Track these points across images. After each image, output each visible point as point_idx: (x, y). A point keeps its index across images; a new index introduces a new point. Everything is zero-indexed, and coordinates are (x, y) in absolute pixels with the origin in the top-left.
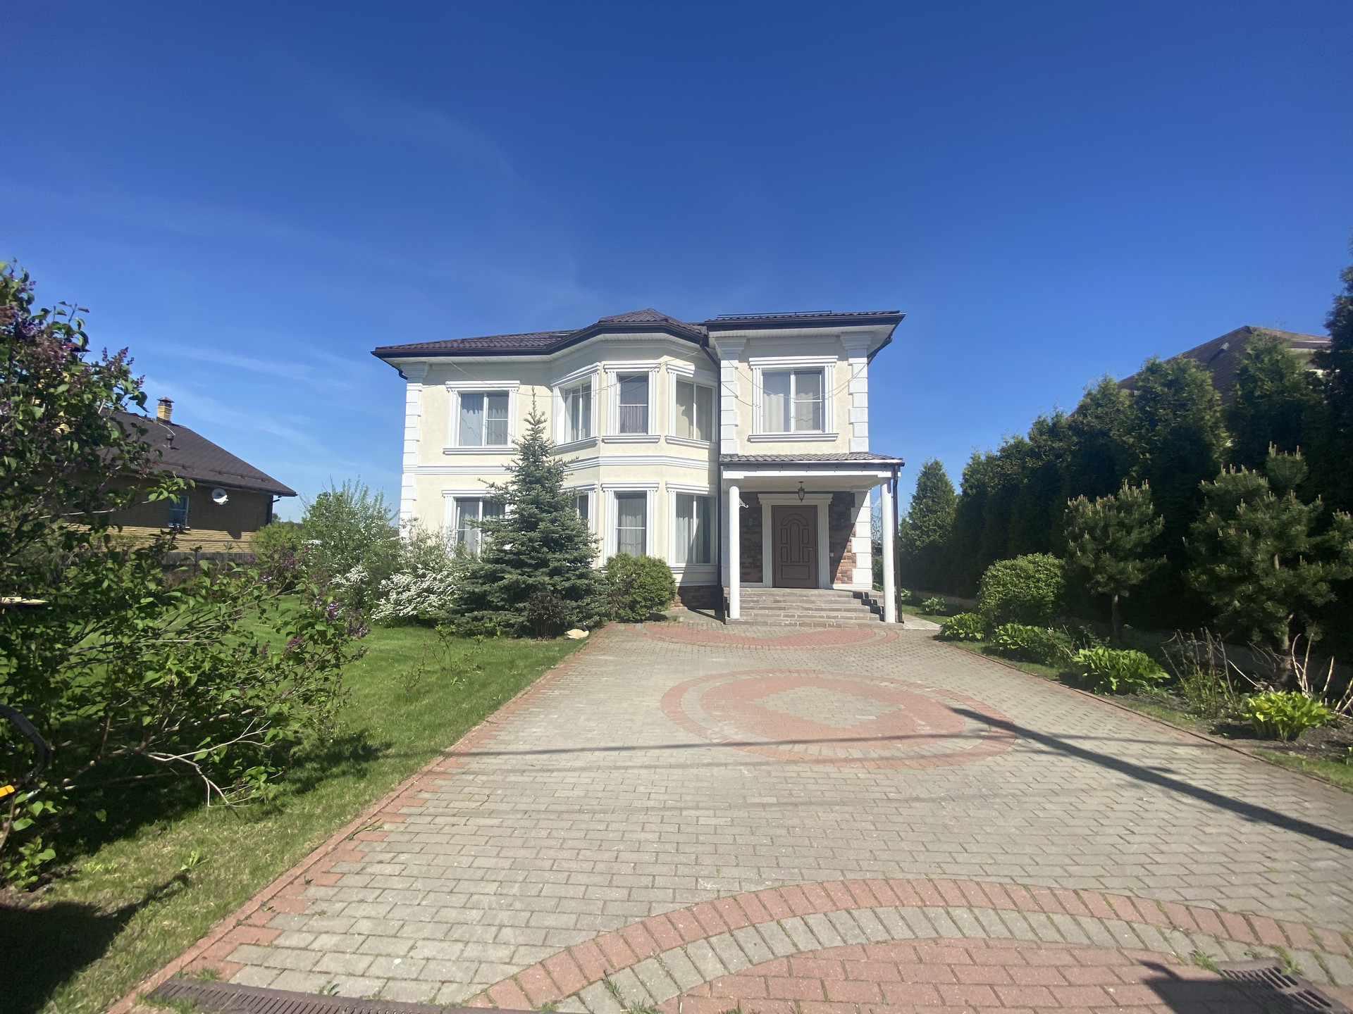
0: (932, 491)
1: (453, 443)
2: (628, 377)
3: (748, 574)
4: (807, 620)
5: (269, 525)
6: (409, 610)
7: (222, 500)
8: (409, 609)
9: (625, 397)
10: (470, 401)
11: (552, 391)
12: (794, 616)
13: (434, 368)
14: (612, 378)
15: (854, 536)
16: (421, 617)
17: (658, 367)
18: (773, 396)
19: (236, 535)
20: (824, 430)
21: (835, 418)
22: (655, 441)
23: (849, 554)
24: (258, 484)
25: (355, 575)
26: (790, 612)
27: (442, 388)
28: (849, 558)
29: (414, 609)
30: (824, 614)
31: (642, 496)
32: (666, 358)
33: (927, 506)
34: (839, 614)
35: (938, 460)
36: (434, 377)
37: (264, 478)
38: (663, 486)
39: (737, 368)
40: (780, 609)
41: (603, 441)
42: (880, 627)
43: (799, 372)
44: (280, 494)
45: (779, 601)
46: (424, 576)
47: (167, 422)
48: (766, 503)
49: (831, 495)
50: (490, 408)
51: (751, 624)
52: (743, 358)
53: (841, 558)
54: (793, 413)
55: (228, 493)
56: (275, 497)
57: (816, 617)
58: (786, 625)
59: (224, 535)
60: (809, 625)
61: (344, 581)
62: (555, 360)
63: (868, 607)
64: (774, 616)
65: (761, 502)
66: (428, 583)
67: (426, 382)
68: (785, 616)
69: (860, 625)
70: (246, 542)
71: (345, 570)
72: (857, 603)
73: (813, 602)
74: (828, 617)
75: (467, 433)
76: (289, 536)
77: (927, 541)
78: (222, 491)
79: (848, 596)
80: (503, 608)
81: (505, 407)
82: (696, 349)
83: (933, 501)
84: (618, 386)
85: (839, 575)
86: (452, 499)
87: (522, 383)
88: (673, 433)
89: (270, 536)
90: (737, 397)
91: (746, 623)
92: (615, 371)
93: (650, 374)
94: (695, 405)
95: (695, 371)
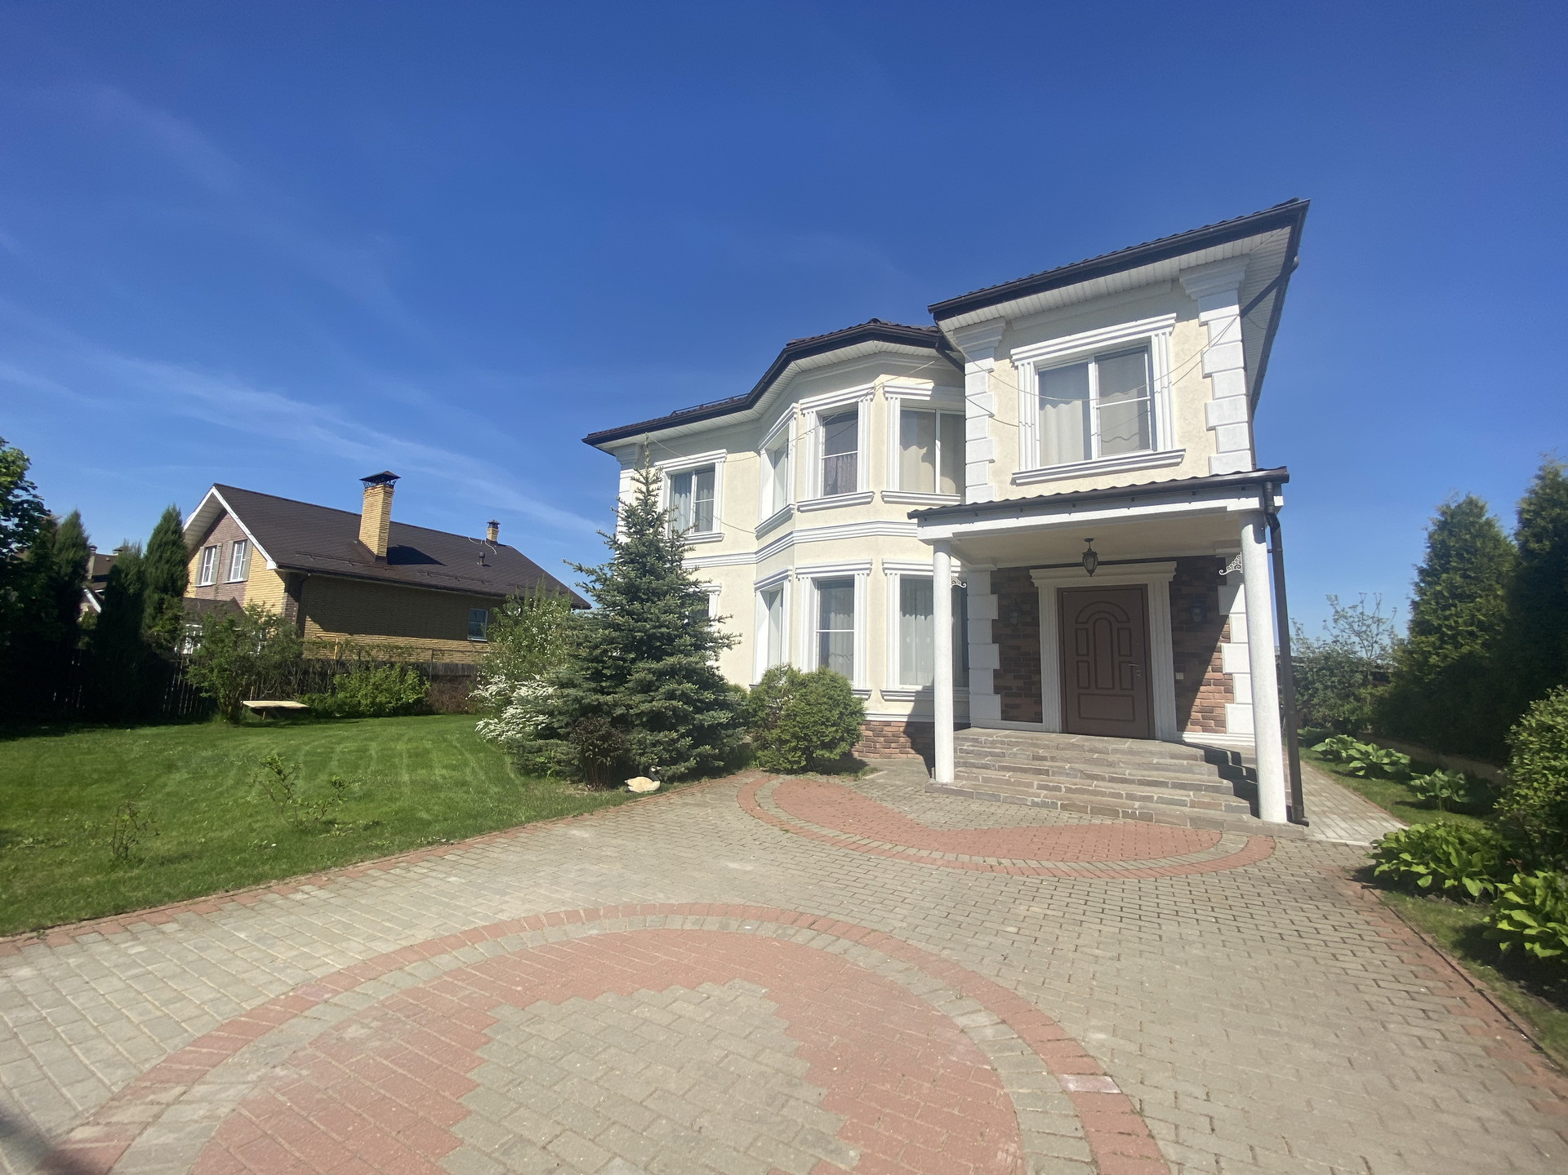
0: (1460, 556)
2: (834, 415)
3: (1017, 706)
4: (1078, 799)
9: (831, 445)
10: (679, 484)
11: (759, 455)
12: (1058, 789)
13: (643, 447)
14: (811, 420)
15: (1228, 639)
17: (871, 393)
18: (1062, 406)
20: (1155, 448)
21: (1176, 424)
22: (867, 500)
23: (1218, 675)
26: (1052, 781)
28: (1217, 683)
30: (1123, 789)
31: (847, 583)
32: (883, 378)
33: (1452, 587)
34: (1156, 793)
35: (1474, 497)
38: (877, 567)
39: (991, 371)
40: (1038, 772)
41: (798, 510)
42: (1243, 828)
43: (1103, 357)
45: (1044, 759)
47: (492, 542)
48: (1047, 586)
49: (1174, 564)
50: (698, 490)
51: (969, 795)
52: (1001, 353)
53: (1199, 683)
54: (1094, 428)
57: (1103, 794)
58: (1035, 804)
60: (1082, 809)
62: (756, 415)
63: (1227, 783)
64: (1019, 783)
65: (1037, 583)
68: (1040, 787)
69: (1196, 822)
72: (1208, 774)
73: (1111, 764)
74: (1130, 797)
77: (1455, 655)
79: (1195, 758)
81: (711, 484)
82: (929, 358)
83: (1465, 576)
84: (822, 430)
85: (1195, 715)
87: (729, 453)
88: (895, 487)
90: (991, 416)
91: (958, 793)
92: (815, 410)
93: (860, 405)
94: (938, 443)
95: (933, 390)
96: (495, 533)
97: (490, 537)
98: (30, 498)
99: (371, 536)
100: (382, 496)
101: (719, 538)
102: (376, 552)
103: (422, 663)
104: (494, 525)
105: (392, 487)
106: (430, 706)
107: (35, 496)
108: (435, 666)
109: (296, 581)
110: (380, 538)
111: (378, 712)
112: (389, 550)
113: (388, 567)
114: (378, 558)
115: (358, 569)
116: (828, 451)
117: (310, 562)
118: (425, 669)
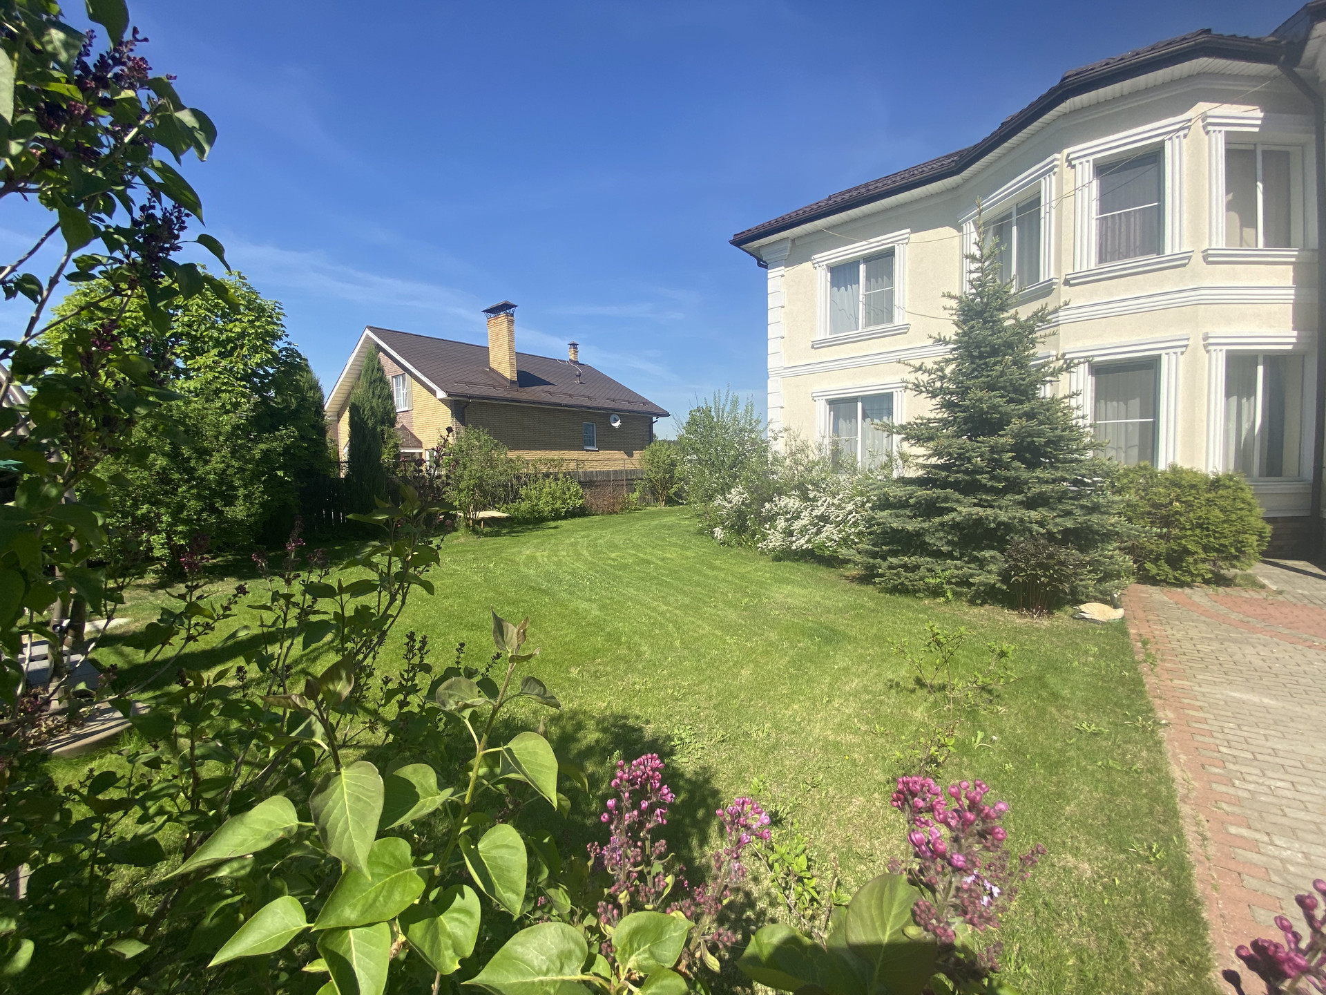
1: (822, 333)
2: (1117, 163)
5: (652, 444)
6: (801, 543)
7: (617, 425)
8: (802, 541)
9: (1112, 200)
10: (842, 274)
11: (960, 229)
13: (797, 243)
14: (1085, 171)
16: (818, 552)
17: (1185, 126)
19: (630, 455)
22: (1181, 262)
24: (642, 408)
25: (737, 495)
27: (808, 265)
29: (808, 541)
32: (1202, 107)
36: (798, 254)
37: (646, 402)
38: (1196, 342)
41: (1067, 283)
44: (658, 415)
46: (815, 499)
47: (576, 362)
50: (868, 278)
55: (621, 417)
56: (654, 419)
59: (619, 455)
61: (725, 504)
62: (966, 181)
66: (822, 509)
67: (790, 262)
70: (635, 462)
71: (724, 489)
75: (840, 319)
76: (668, 453)
78: (617, 417)
80: (950, 555)
81: (890, 273)
84: (1095, 184)
86: (824, 402)
88: (1219, 242)
89: (653, 454)
92: (1091, 158)
93: (1168, 145)
94: (1260, 185)
95: (1263, 119)
96: (576, 353)
97: (572, 357)
98: (286, 345)
99: (502, 364)
100: (506, 325)
101: (904, 330)
102: (508, 377)
104: (574, 345)
105: (512, 315)
107: (289, 344)
109: (461, 407)
110: (511, 365)
112: (520, 375)
113: (521, 389)
114: (512, 382)
115: (500, 393)
116: (1102, 210)
117: (467, 390)
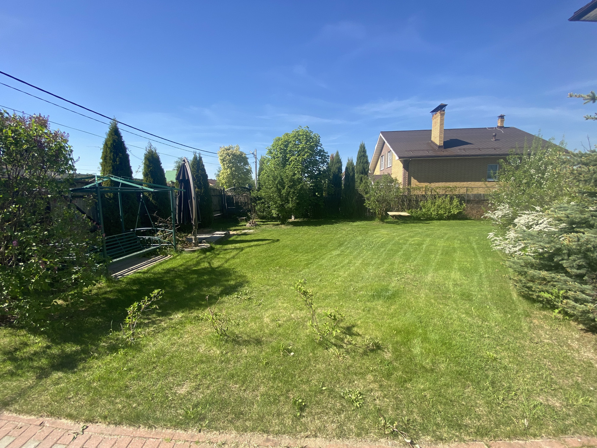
47: (502, 127)
96: (502, 121)
97: (499, 125)
99: (436, 138)
100: (440, 117)
102: (438, 144)
103: (462, 194)
104: (502, 117)
105: (444, 110)
106: (466, 215)
108: (468, 196)
109: (407, 163)
110: (440, 137)
111: (440, 218)
112: (445, 143)
113: (444, 150)
114: (440, 147)
115: (431, 153)
117: (411, 154)
118: (463, 197)
